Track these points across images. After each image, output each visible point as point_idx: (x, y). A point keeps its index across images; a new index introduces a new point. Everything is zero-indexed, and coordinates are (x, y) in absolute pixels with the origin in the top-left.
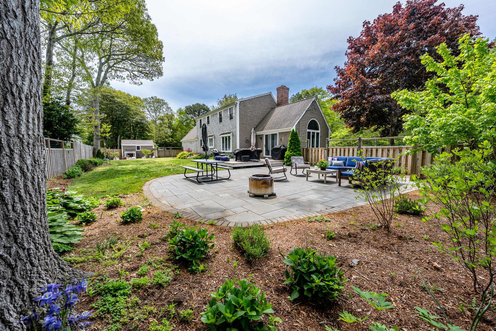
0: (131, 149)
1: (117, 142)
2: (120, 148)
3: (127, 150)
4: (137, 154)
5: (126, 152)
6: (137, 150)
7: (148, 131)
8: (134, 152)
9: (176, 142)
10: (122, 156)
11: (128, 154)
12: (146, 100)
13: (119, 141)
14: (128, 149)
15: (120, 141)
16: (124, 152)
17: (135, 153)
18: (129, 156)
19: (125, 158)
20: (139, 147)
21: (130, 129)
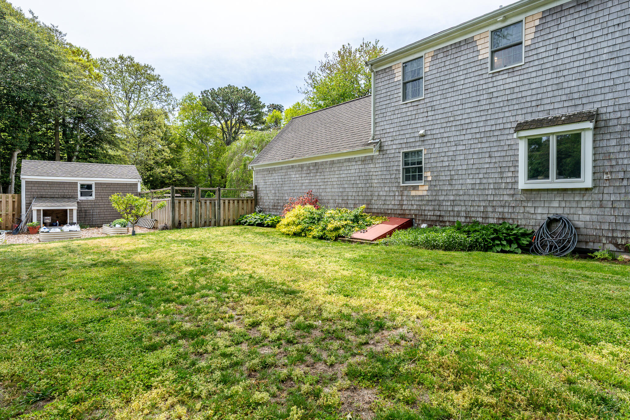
0: (61, 192)
1: (9, 171)
2: (18, 190)
3: (41, 198)
4: (79, 211)
5: (38, 206)
6: (80, 198)
7: (110, 143)
8: (72, 207)
9: (182, 177)
10: (20, 221)
11: (46, 213)
12: (104, 61)
13: (14, 168)
14: (50, 192)
15: (19, 170)
16: (29, 205)
17: (75, 208)
18: (48, 220)
19: (33, 230)
20: (89, 187)
21: (56, 134)
